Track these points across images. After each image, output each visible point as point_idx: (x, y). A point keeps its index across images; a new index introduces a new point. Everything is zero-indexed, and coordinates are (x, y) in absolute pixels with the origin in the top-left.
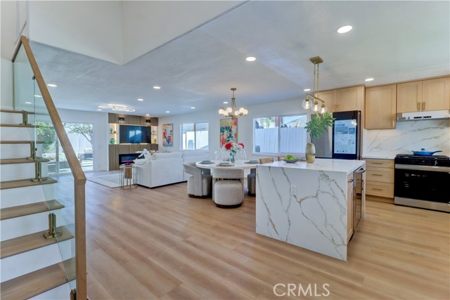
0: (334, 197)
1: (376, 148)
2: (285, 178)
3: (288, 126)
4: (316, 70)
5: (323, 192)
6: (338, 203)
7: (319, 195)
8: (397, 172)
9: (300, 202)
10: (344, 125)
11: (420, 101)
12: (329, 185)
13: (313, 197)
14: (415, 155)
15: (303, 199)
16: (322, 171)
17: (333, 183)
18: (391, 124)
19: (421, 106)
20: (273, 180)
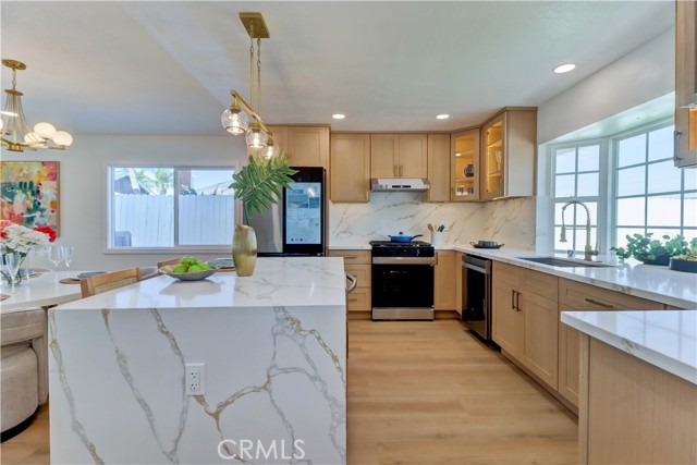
0: (315, 378)
1: (344, 232)
2: (165, 342)
3: (199, 193)
4: (256, 52)
5: (285, 371)
6: (325, 393)
7: (273, 380)
8: (376, 269)
9: (216, 416)
10: (301, 191)
11: (396, 163)
12: (302, 346)
13: (257, 390)
14: (392, 241)
15: (227, 403)
16: (283, 308)
17: (311, 338)
18: (365, 195)
19: (398, 172)
20: (120, 357)
